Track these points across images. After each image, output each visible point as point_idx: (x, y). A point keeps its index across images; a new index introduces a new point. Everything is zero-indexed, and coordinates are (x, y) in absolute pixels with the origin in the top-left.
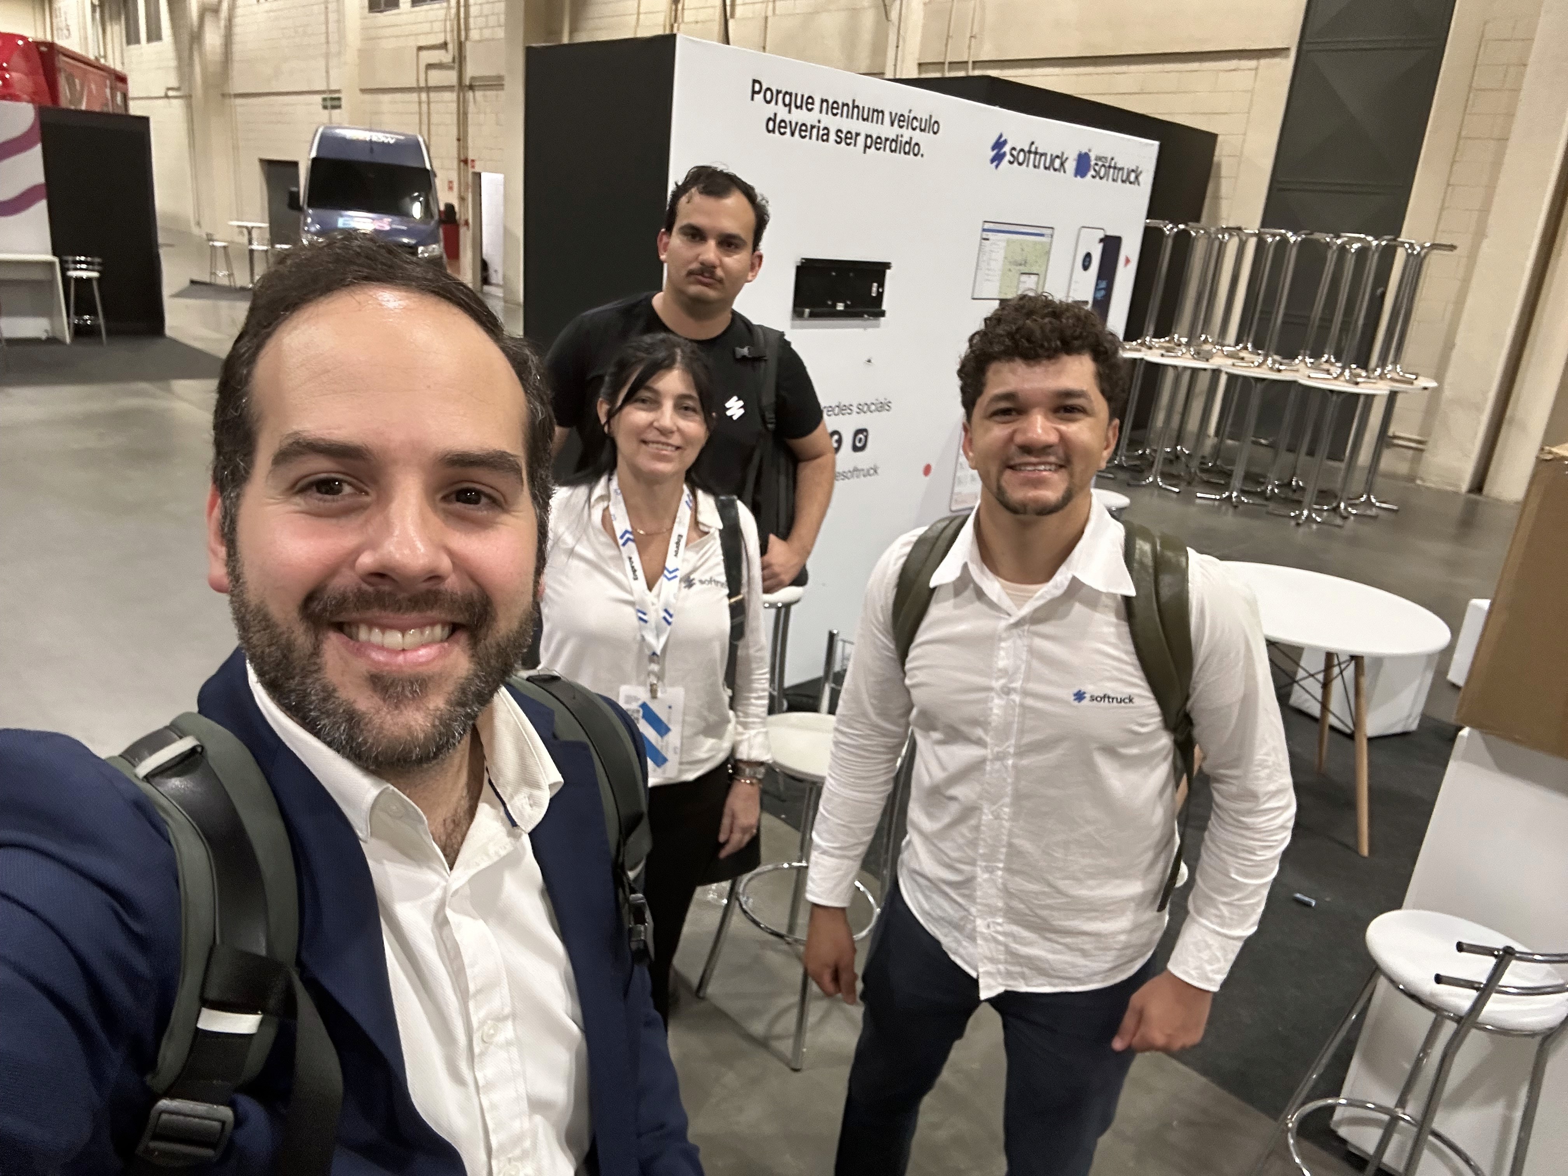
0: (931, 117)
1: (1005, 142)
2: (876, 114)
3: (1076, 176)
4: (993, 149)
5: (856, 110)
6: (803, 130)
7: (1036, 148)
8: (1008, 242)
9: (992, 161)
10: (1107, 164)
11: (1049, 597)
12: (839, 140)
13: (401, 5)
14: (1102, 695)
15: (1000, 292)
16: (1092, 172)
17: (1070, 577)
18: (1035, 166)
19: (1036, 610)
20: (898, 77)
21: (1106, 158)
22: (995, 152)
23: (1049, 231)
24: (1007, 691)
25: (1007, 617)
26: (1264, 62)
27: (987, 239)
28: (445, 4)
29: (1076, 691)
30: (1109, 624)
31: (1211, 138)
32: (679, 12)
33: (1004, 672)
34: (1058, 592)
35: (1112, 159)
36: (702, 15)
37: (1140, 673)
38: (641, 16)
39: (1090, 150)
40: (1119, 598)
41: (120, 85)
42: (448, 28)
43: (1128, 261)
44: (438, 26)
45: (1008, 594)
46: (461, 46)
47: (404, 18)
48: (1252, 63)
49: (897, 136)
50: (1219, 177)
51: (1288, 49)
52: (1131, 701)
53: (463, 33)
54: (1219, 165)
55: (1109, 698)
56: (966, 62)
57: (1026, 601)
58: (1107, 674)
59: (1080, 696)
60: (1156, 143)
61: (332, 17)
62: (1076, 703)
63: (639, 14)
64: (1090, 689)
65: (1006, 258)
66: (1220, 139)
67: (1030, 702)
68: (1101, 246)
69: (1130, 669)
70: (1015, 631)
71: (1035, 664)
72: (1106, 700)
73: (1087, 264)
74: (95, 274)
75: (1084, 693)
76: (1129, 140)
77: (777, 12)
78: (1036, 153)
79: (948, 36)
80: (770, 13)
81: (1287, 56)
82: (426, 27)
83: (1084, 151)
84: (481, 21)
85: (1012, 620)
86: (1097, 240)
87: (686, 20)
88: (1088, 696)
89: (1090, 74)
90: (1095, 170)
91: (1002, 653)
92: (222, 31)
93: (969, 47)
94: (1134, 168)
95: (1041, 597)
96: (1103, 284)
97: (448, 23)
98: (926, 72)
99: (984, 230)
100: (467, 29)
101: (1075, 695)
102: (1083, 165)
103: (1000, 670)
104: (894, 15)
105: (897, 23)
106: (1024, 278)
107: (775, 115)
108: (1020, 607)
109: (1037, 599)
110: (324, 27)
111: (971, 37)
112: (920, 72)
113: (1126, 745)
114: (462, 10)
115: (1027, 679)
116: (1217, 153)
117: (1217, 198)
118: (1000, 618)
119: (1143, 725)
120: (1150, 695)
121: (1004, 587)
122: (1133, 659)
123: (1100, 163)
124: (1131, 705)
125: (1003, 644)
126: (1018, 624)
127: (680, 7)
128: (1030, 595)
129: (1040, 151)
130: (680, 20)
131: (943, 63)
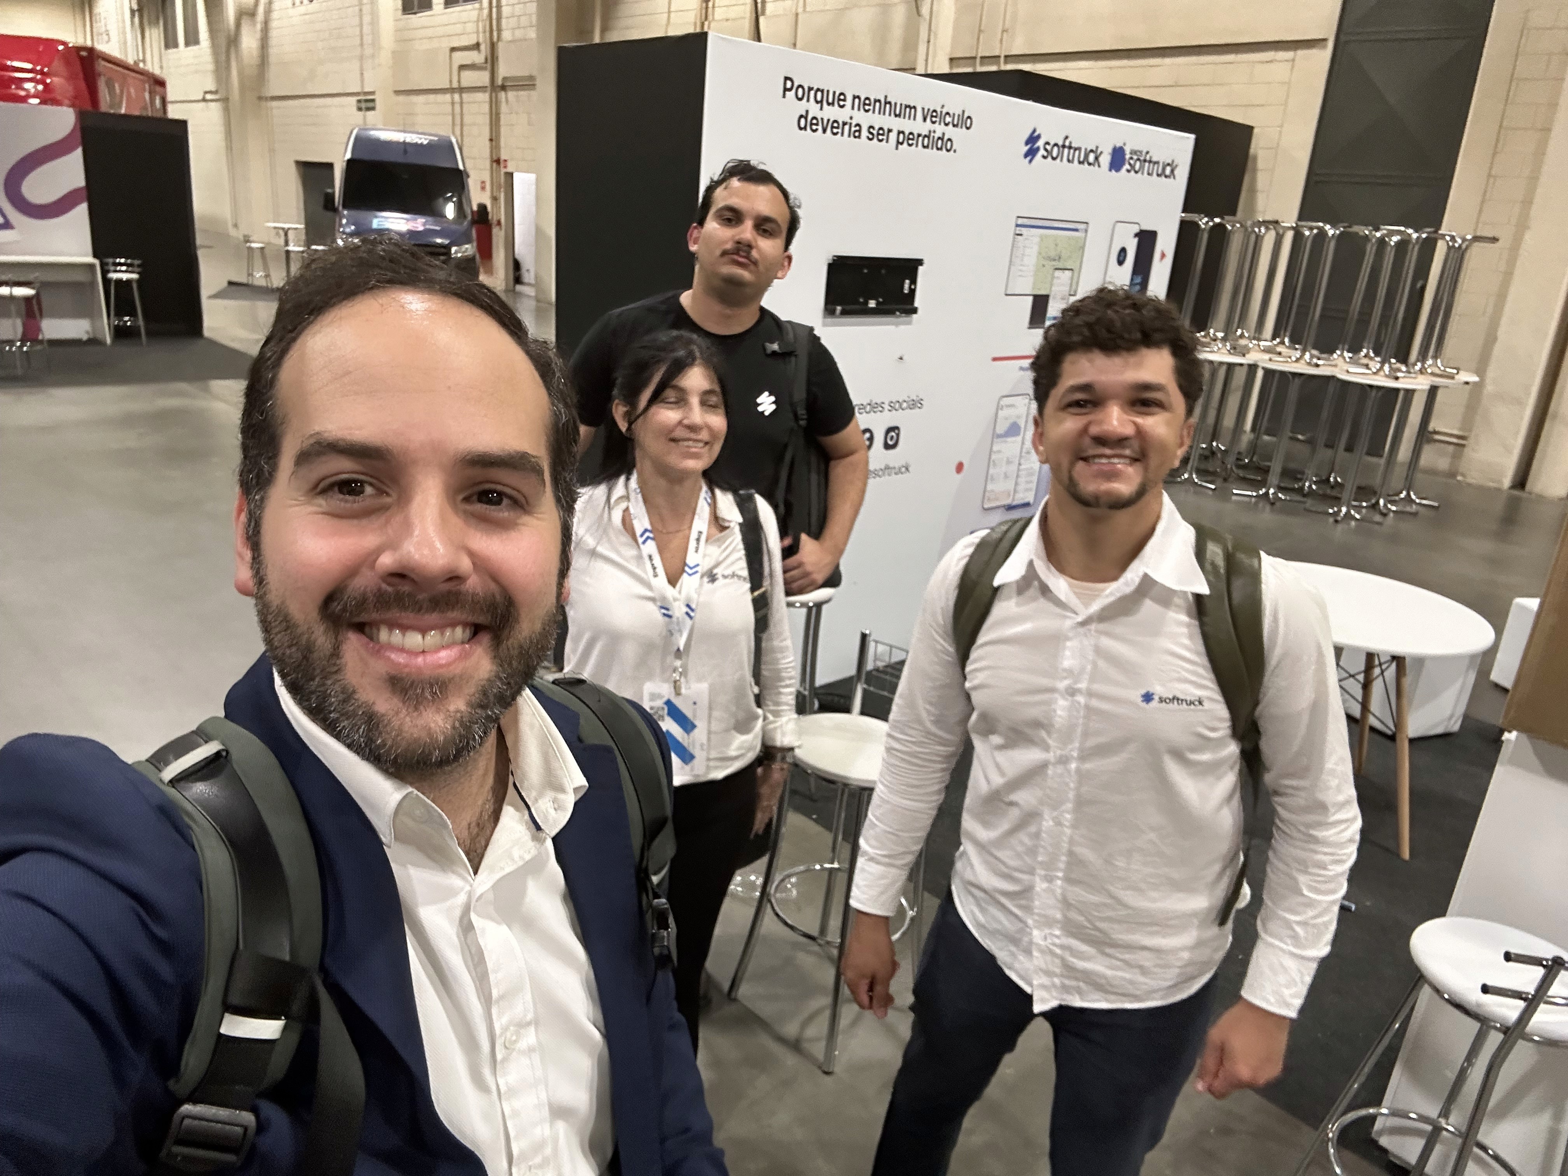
0: (964, 112)
1: (1039, 137)
2: (908, 110)
3: (1110, 170)
4: (1027, 143)
5: (888, 106)
6: (835, 127)
7: (1071, 143)
8: (1042, 237)
9: (1026, 156)
10: (1142, 158)
11: (1118, 595)
12: (871, 136)
13: (434, 7)
14: (1171, 697)
15: (1033, 288)
16: (1127, 166)
17: (1141, 574)
18: (1069, 161)
19: (1104, 609)
20: (929, 72)
21: (1141, 152)
22: (1029, 146)
23: (1081, 227)
24: (1072, 692)
25: (1073, 615)
26: (1300, 53)
27: (1021, 235)
28: (477, 5)
29: (1143, 692)
30: (1180, 623)
31: (1248, 130)
32: (710, 10)
33: (1070, 672)
34: (1129, 590)
35: (1147, 153)
36: (733, 13)
37: (1211, 676)
38: (672, 15)
39: (1125, 144)
40: (1190, 597)
41: (158, 89)
42: (481, 29)
43: (1163, 255)
44: (471, 27)
45: (1075, 593)
46: (493, 46)
47: (438, 20)
48: (1289, 55)
49: (930, 132)
50: (1255, 170)
51: (1325, 40)
52: (1200, 703)
53: (495, 34)
54: (1255, 158)
55: (1178, 699)
56: (999, 57)
57: (1094, 600)
58: (1176, 675)
59: (1148, 697)
60: (1192, 137)
61: (367, 19)
62: (1144, 704)
63: (669, 12)
64: (1159, 690)
65: (1040, 253)
66: (1256, 131)
67: (1095, 703)
68: (1136, 240)
69: (1201, 671)
70: (1081, 630)
71: (1101, 663)
72: (1175, 702)
73: (1121, 258)
74: (134, 276)
75: (1153, 694)
76: (1165, 133)
77: (808, 10)
78: (1070, 147)
79: (980, 31)
80: (800, 10)
81: (1325, 47)
82: (458, 28)
83: (1118, 145)
84: (513, 22)
85: (1080, 619)
86: (1133, 235)
87: (717, 17)
88: (1156, 698)
89: (1124, 67)
90: (1130, 164)
91: (1067, 653)
92: (258, 35)
93: (1001, 40)
94: (1170, 162)
95: (1111, 594)
96: (1138, 280)
97: (480, 24)
98: (958, 66)
99: (1017, 226)
100: (499, 30)
101: (1143, 696)
102: (1118, 159)
103: (1065, 670)
104: (925, 10)
105: (928, 17)
106: (1058, 273)
107: (807, 112)
108: (1087, 605)
109: (1107, 596)
110: (358, 29)
111: (1003, 31)
112: (951, 67)
113: (1193, 750)
114: (494, 10)
115: (1092, 680)
116: (1253, 146)
117: (1253, 191)
118: (1066, 617)
119: (1213, 729)
120: (1219, 697)
121: (1070, 585)
122: (1204, 660)
123: (1135, 157)
124: (1200, 707)
125: (1068, 644)
126: (1083, 624)
127: (710, 4)
128: (1096, 593)
129: (1073, 145)
130: (710, 17)
131: (974, 58)
